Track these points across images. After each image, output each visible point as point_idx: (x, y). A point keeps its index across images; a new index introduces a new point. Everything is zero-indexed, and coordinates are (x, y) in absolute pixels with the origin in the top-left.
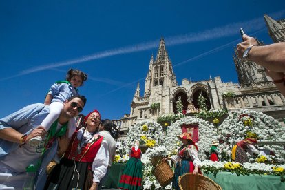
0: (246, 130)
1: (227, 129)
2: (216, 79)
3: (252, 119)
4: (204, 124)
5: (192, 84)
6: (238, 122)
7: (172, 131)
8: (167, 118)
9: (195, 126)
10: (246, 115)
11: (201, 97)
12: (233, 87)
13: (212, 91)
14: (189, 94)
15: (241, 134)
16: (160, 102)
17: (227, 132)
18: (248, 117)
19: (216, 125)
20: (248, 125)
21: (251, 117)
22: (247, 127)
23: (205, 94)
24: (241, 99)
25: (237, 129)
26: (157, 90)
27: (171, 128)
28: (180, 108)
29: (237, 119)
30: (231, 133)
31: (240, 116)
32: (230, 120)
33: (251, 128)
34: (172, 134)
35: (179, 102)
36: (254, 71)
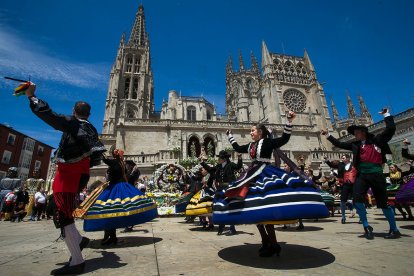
5: (204, 133)
11: (209, 145)
14: (202, 141)
16: (180, 147)
23: (213, 143)
26: (177, 135)
28: (194, 152)
35: (193, 146)
36: (242, 93)
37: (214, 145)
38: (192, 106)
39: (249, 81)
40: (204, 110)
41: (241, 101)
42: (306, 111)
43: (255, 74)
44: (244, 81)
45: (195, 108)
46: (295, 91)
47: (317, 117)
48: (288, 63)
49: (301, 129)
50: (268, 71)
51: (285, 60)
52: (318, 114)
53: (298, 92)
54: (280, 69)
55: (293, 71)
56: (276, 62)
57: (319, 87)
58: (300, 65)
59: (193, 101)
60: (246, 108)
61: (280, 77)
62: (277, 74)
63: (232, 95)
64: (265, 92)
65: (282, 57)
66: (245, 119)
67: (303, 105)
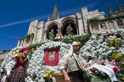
0: (111, 51)
1: (89, 51)
2: (82, 9)
3: (120, 39)
4: (65, 47)
6: (102, 43)
7: (36, 55)
8: (36, 44)
9: (57, 49)
10: (112, 35)
12: (98, 14)
13: (79, 20)
15: (105, 56)
17: (88, 54)
18: (114, 37)
20: (114, 46)
21: (118, 36)
22: (113, 48)
24: (106, 23)
25: (100, 50)
27: (35, 52)
29: (101, 40)
30: (93, 55)
31: (105, 37)
32: (93, 41)
33: (117, 49)
34: (36, 57)
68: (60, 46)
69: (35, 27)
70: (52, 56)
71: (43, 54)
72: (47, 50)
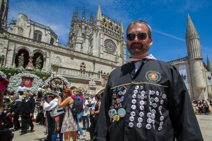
4: (37, 79)
8: (10, 69)
11: (38, 60)
14: (31, 55)
16: (5, 54)
19: (44, 80)
23: (42, 58)
26: (3, 43)
28: (21, 62)
35: (21, 57)
36: (80, 34)
37: (43, 60)
38: (39, 31)
39: (86, 28)
40: (49, 37)
41: (78, 38)
42: (115, 54)
43: (91, 25)
44: (83, 27)
45: (41, 33)
46: (112, 41)
47: (120, 58)
48: (111, 24)
49: (110, 63)
50: (98, 24)
51: (110, 22)
52: (121, 57)
53: (113, 42)
54: (106, 26)
55: (112, 29)
56: (104, 20)
57: (124, 43)
58: (117, 28)
59: (41, 28)
60: (81, 44)
61: (105, 30)
62: (103, 27)
63: (74, 34)
64: (94, 36)
65: (108, 19)
66: (79, 50)
67: (114, 51)
68: (34, 78)
69: (5, 48)
70: (27, 82)
71: (21, 80)
72: (24, 78)
